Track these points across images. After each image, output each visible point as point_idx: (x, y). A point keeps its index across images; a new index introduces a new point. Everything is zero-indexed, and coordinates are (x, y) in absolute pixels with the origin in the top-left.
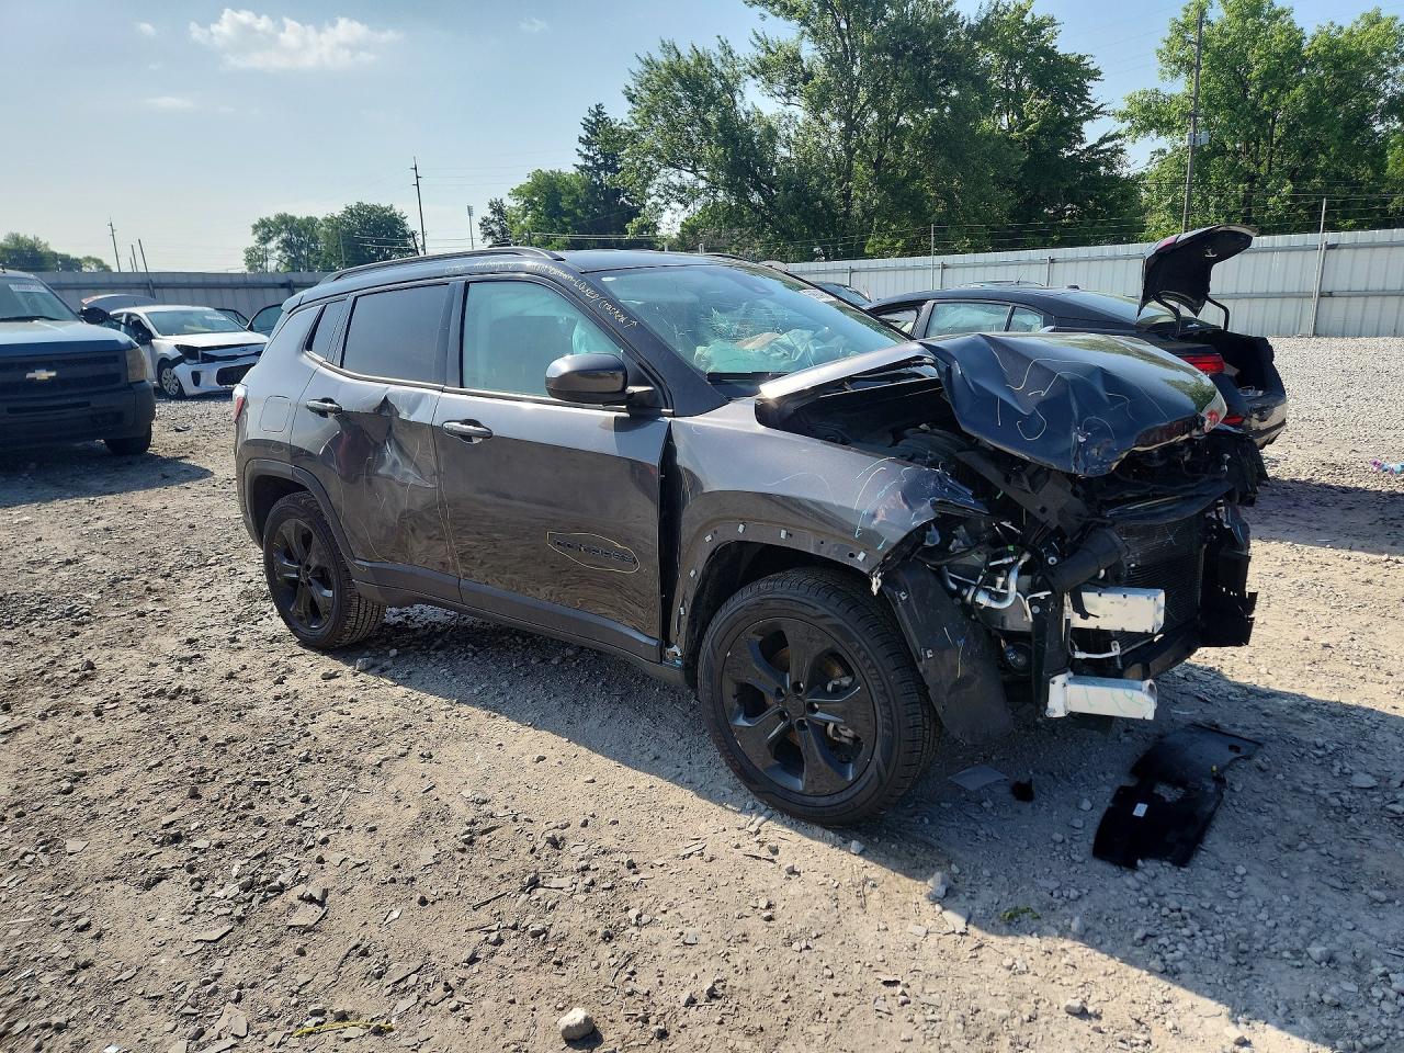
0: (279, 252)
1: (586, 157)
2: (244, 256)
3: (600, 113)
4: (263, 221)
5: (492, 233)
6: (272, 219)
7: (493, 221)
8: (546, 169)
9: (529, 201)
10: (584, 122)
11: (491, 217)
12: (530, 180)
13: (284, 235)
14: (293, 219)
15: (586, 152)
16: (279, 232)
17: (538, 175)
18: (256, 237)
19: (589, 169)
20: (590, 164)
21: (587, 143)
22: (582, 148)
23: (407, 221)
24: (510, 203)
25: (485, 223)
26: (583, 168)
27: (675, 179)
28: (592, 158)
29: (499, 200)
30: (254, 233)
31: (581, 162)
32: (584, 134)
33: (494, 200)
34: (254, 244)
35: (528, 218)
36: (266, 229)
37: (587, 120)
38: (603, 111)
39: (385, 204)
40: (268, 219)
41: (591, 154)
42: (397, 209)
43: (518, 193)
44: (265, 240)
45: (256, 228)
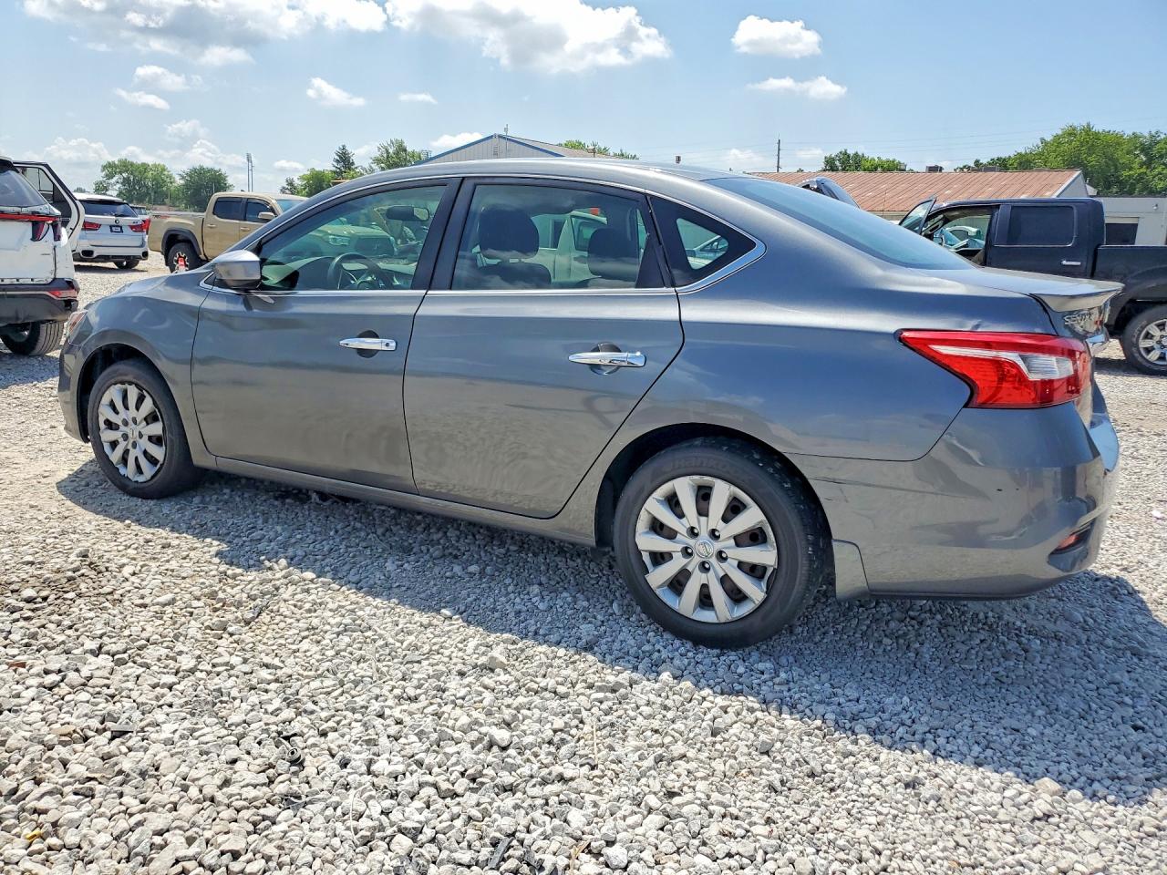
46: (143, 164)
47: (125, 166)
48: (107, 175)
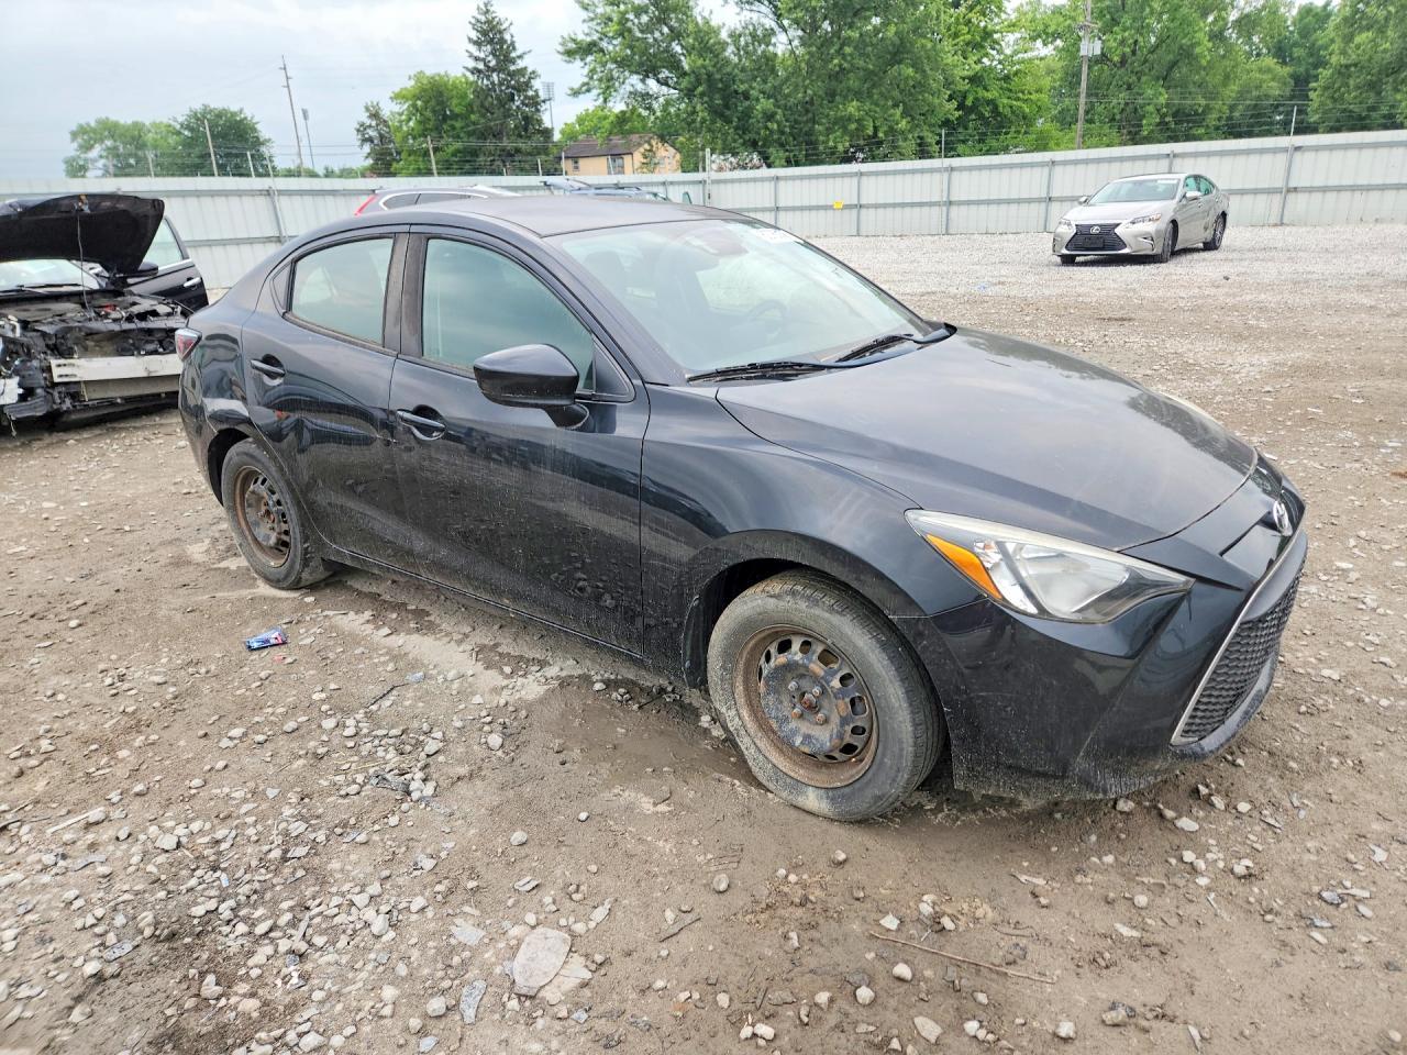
0: (103, 161)
1: (477, 59)
2: (64, 166)
3: (488, 11)
4: (81, 127)
5: (371, 140)
6: (93, 124)
7: (370, 126)
8: (429, 72)
9: (414, 106)
10: (473, 21)
11: (368, 122)
12: (412, 83)
13: (109, 143)
14: (116, 125)
15: (476, 53)
16: (101, 141)
17: (419, 76)
18: (75, 145)
19: (479, 71)
20: (481, 66)
21: (478, 43)
22: (473, 49)
23: (258, 127)
24: (389, 109)
25: (361, 129)
26: (475, 71)
27: (640, 87)
28: (484, 60)
29: (375, 103)
30: (73, 140)
31: (471, 64)
32: (474, 35)
33: (370, 104)
34: (73, 153)
35: (411, 124)
36: (87, 136)
37: (478, 21)
38: (492, 9)
39: (234, 108)
40: (88, 124)
41: (482, 55)
42: (248, 113)
43: (397, 97)
44: (87, 147)
45: (74, 135)
46: (135, 124)
47: (108, 130)
48: (81, 147)
